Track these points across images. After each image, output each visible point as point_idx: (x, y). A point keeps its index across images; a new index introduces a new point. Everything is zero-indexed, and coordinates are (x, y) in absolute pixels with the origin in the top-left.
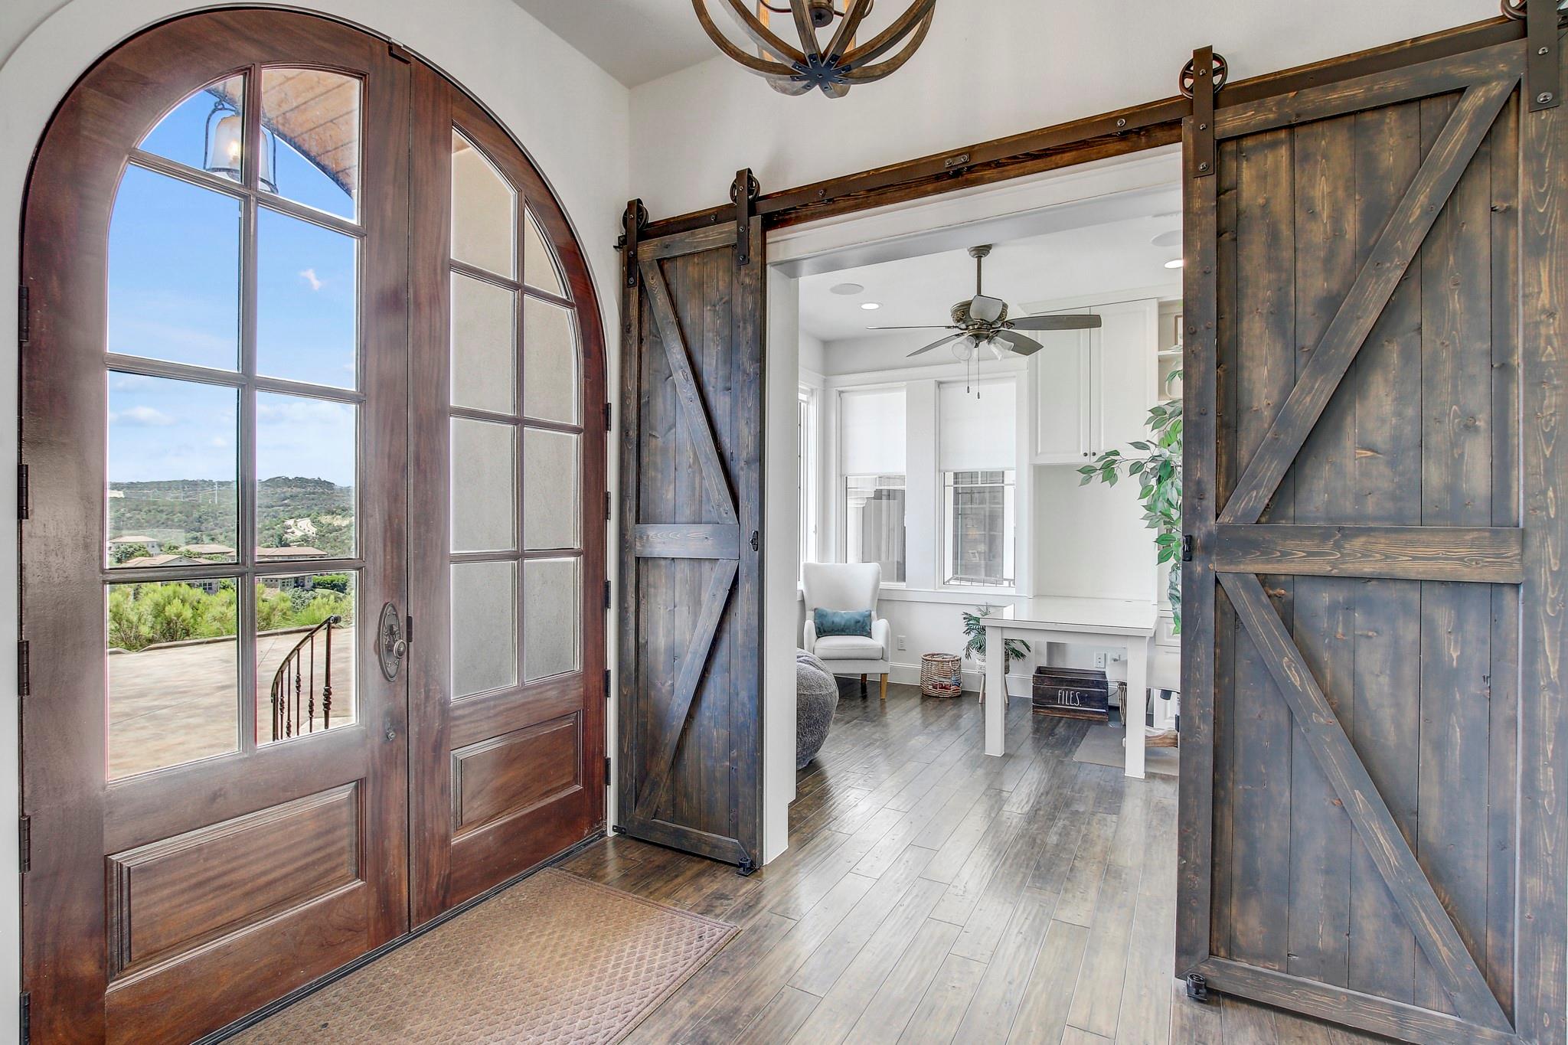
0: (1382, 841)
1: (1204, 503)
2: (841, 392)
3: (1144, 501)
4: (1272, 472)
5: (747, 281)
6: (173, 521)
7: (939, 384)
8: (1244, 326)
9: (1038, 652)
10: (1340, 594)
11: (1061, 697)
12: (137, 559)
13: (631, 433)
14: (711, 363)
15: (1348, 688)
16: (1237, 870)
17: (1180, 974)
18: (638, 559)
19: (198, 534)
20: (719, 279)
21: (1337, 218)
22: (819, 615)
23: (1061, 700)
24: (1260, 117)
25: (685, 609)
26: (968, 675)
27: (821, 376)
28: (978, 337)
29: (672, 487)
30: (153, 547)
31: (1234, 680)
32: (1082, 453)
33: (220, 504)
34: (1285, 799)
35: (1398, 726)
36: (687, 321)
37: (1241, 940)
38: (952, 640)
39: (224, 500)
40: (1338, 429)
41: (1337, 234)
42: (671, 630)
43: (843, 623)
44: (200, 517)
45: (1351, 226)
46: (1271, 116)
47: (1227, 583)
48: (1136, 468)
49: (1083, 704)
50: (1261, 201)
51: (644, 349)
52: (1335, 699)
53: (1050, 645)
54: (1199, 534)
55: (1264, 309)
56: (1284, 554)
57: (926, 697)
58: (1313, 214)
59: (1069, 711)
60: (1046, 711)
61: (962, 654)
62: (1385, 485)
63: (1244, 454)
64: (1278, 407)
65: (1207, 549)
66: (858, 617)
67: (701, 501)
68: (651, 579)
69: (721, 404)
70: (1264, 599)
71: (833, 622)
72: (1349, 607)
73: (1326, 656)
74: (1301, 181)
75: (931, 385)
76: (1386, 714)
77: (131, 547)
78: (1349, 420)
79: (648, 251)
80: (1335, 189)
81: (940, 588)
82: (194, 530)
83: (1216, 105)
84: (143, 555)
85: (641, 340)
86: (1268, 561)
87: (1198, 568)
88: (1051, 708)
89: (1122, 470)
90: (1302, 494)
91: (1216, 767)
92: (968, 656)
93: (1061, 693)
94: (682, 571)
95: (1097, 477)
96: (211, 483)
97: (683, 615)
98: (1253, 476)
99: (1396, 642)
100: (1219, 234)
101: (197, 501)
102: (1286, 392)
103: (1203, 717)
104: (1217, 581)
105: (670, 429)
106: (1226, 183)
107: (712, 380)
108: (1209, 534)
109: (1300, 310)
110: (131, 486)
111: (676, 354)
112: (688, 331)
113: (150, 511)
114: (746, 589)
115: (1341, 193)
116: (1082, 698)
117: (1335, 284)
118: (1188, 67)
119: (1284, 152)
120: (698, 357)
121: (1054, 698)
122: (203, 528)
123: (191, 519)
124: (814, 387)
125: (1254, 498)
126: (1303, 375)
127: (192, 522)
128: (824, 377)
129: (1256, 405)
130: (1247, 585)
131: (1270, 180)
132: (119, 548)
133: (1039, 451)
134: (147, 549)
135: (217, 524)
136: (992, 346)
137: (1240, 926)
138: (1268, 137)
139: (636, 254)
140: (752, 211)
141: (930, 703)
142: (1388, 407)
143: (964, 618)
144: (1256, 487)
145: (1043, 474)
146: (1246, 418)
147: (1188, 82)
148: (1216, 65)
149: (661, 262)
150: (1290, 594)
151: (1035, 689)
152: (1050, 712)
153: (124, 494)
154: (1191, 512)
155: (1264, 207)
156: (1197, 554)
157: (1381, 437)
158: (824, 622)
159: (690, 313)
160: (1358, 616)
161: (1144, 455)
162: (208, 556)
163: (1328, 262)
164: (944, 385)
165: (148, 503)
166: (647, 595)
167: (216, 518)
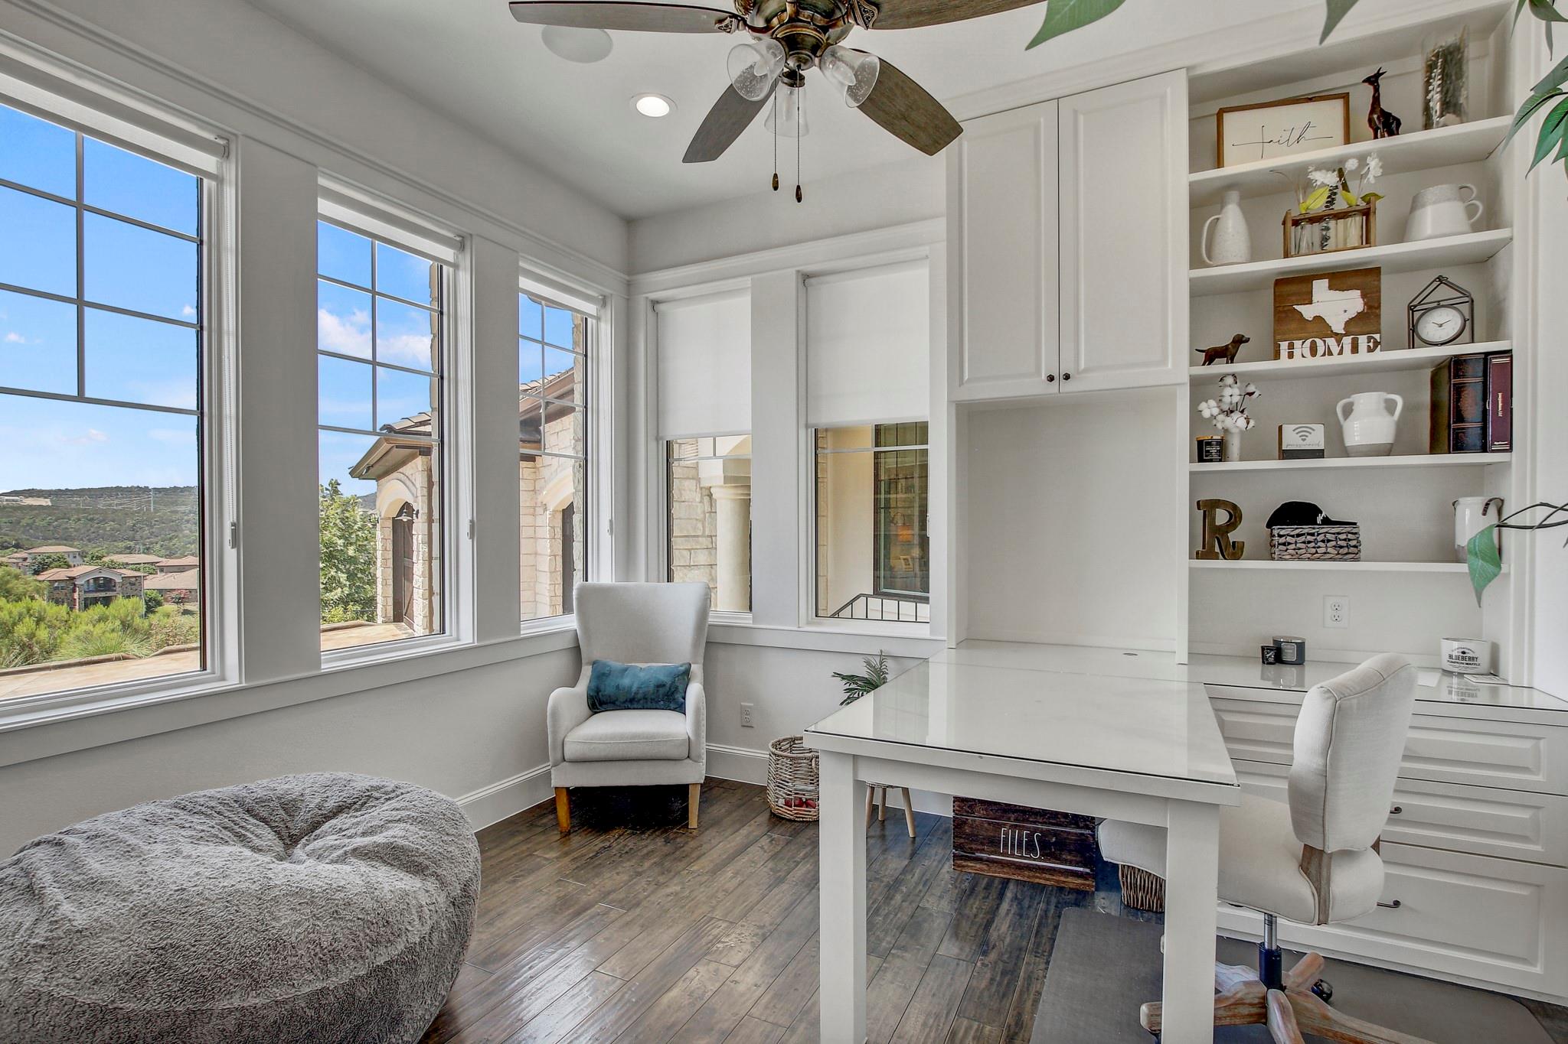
2: (655, 303)
6: (105, 530)
7: (806, 278)
11: (1006, 839)
12: (52, 570)
19: (132, 544)
22: (601, 674)
23: (1006, 845)
27: (622, 275)
30: (75, 557)
32: (1044, 377)
33: (156, 511)
39: (161, 507)
43: (634, 689)
44: (134, 525)
49: (1047, 855)
59: (1020, 867)
60: (978, 866)
66: (663, 678)
71: (618, 687)
75: (793, 281)
77: (49, 557)
81: (808, 623)
82: (128, 539)
84: (60, 567)
88: (988, 860)
93: (1006, 834)
96: (146, 490)
101: (131, 508)
110: (58, 493)
113: (79, 520)
116: (1045, 845)
121: (993, 842)
122: (138, 537)
123: (124, 527)
124: (607, 291)
127: (126, 531)
128: (627, 278)
132: (35, 558)
133: (966, 377)
134: (68, 559)
135: (153, 532)
151: (957, 823)
152: (985, 867)
153: (51, 501)
158: (602, 687)
162: (134, 566)
164: (813, 281)
165: (78, 511)
167: (152, 527)
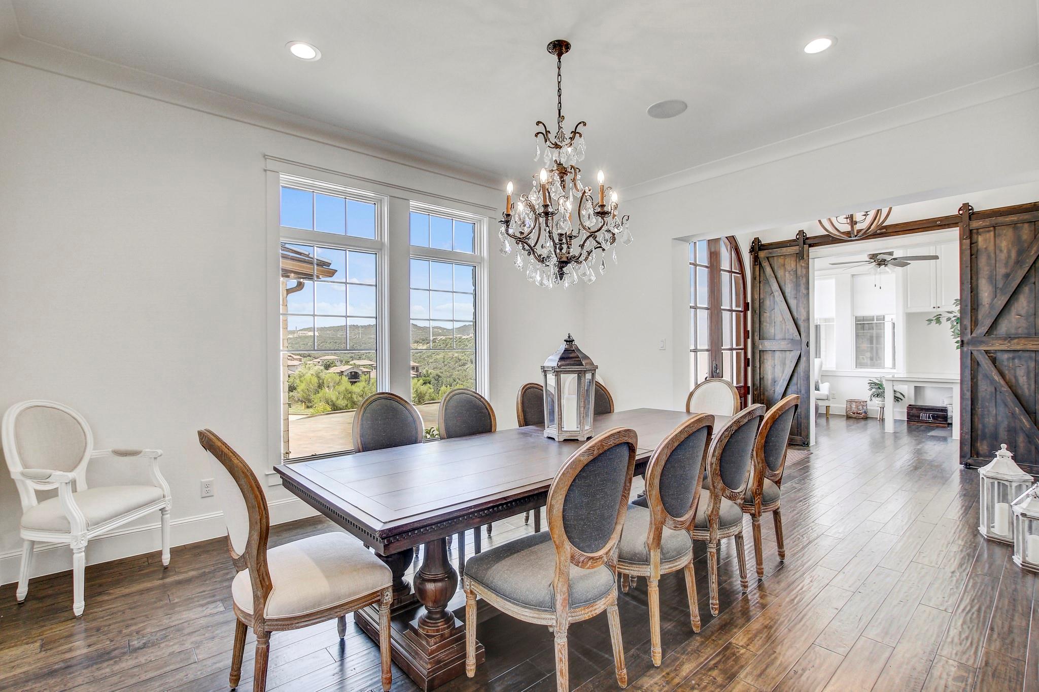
0: (1024, 421)
1: (967, 331)
3: (952, 330)
4: (988, 322)
5: (803, 265)
7: (853, 276)
8: (980, 281)
9: (909, 398)
10: (1011, 355)
13: (757, 311)
14: (789, 289)
15: (1014, 380)
16: (979, 432)
17: (961, 463)
18: (760, 351)
20: (791, 264)
21: (1009, 252)
24: (984, 224)
25: (779, 367)
26: (871, 410)
28: (879, 265)
29: (773, 328)
31: (977, 380)
34: (994, 412)
35: (1029, 390)
36: (779, 276)
37: (981, 452)
38: (862, 393)
40: (1010, 310)
41: (1009, 257)
42: (773, 373)
45: (1013, 254)
46: (988, 224)
47: (975, 353)
48: (949, 319)
49: (934, 419)
50: (985, 247)
51: (761, 285)
52: (1009, 384)
53: (916, 387)
54: (965, 340)
55: (986, 277)
56: (992, 345)
57: (848, 417)
58: (1001, 251)
59: (926, 422)
60: (914, 423)
61: (868, 399)
62: (1025, 325)
63: (980, 317)
64: (990, 304)
65: (968, 344)
67: (785, 333)
68: (765, 357)
69: (792, 303)
70: (987, 357)
72: (1013, 359)
73: (1007, 372)
74: (998, 241)
75: (849, 276)
76: (1025, 387)
78: (1013, 308)
79: (762, 254)
80: (1008, 244)
81: (855, 370)
83: (970, 219)
85: (760, 282)
86: (988, 346)
87: (965, 349)
88: (917, 421)
89: (943, 320)
90: (999, 328)
91: (972, 404)
92: (871, 400)
93: (922, 415)
94: (777, 354)
95: (934, 322)
97: (778, 369)
98: (983, 323)
99: (1028, 367)
100: (971, 255)
102: (993, 300)
103: (968, 390)
104: (971, 353)
105: (772, 310)
106: (973, 241)
107: (789, 295)
108: (969, 339)
109: (997, 277)
111: (775, 286)
112: (779, 280)
114: (803, 359)
115: (1010, 246)
116: (933, 417)
117: (1008, 271)
118: (960, 208)
119: (992, 233)
120: (783, 288)
121: (919, 417)
125: (982, 329)
126: (998, 295)
129: (983, 304)
130: (981, 353)
131: (988, 241)
133: (909, 306)
136: (886, 268)
137: (980, 449)
138: (987, 229)
139: (758, 255)
140: (804, 243)
141: (851, 421)
142: (1025, 304)
143: (869, 383)
144: (984, 326)
145: (911, 318)
146: (980, 307)
147: (961, 212)
148: (970, 208)
149: (768, 258)
150: (995, 356)
151: (908, 414)
152: (916, 423)
154: (962, 333)
155: (986, 248)
156: (965, 345)
157: (1023, 312)
159: (780, 273)
160: (1016, 361)
161: (951, 315)
163: (1006, 265)
166: (763, 362)
